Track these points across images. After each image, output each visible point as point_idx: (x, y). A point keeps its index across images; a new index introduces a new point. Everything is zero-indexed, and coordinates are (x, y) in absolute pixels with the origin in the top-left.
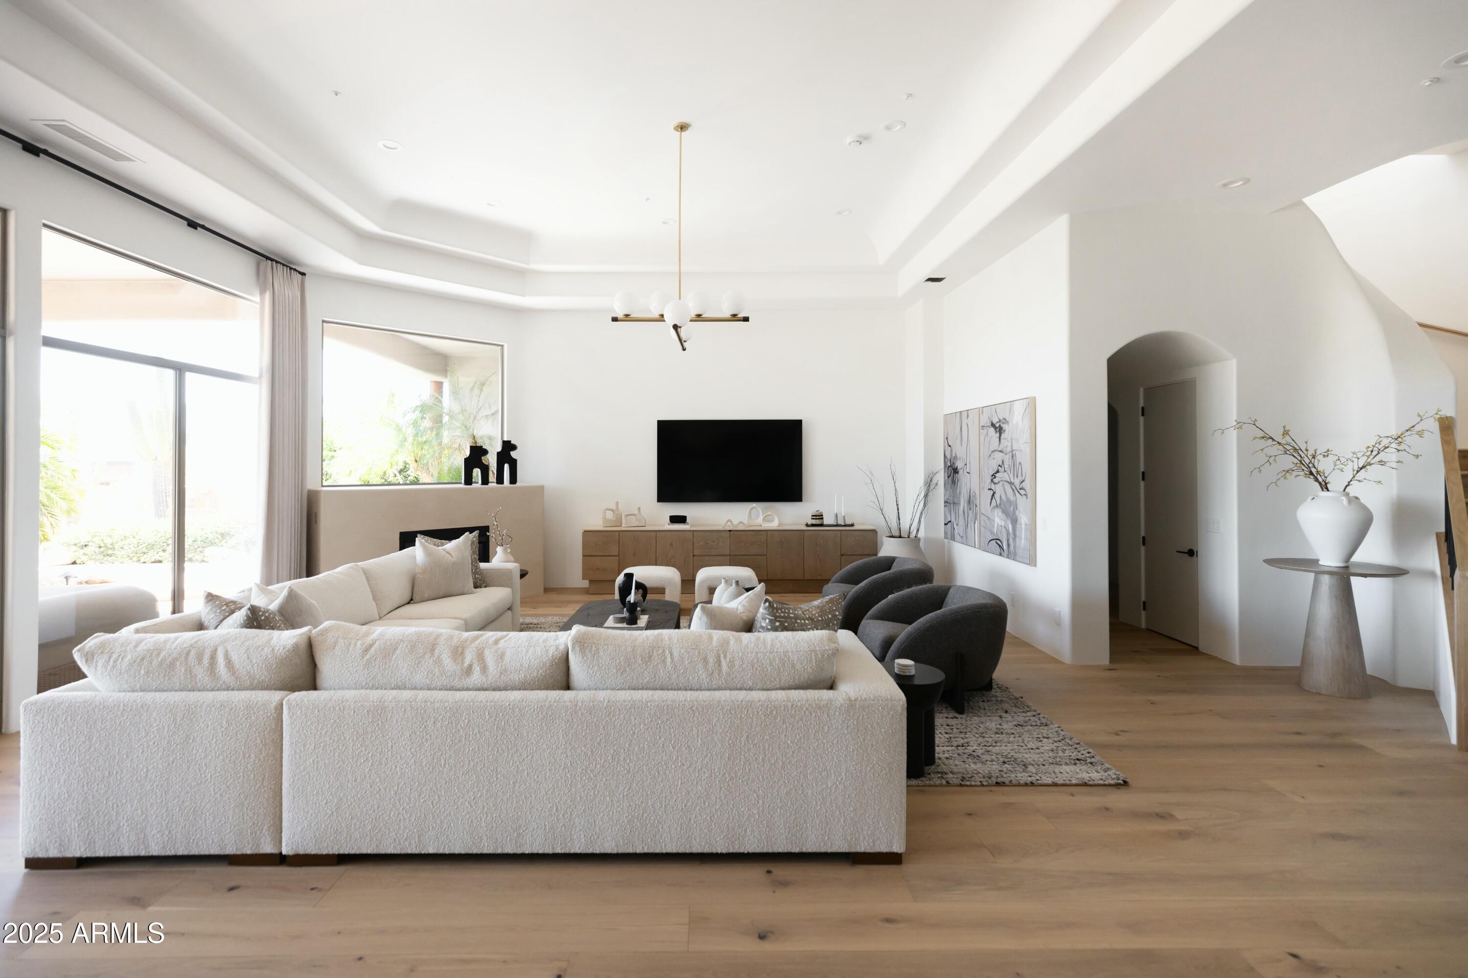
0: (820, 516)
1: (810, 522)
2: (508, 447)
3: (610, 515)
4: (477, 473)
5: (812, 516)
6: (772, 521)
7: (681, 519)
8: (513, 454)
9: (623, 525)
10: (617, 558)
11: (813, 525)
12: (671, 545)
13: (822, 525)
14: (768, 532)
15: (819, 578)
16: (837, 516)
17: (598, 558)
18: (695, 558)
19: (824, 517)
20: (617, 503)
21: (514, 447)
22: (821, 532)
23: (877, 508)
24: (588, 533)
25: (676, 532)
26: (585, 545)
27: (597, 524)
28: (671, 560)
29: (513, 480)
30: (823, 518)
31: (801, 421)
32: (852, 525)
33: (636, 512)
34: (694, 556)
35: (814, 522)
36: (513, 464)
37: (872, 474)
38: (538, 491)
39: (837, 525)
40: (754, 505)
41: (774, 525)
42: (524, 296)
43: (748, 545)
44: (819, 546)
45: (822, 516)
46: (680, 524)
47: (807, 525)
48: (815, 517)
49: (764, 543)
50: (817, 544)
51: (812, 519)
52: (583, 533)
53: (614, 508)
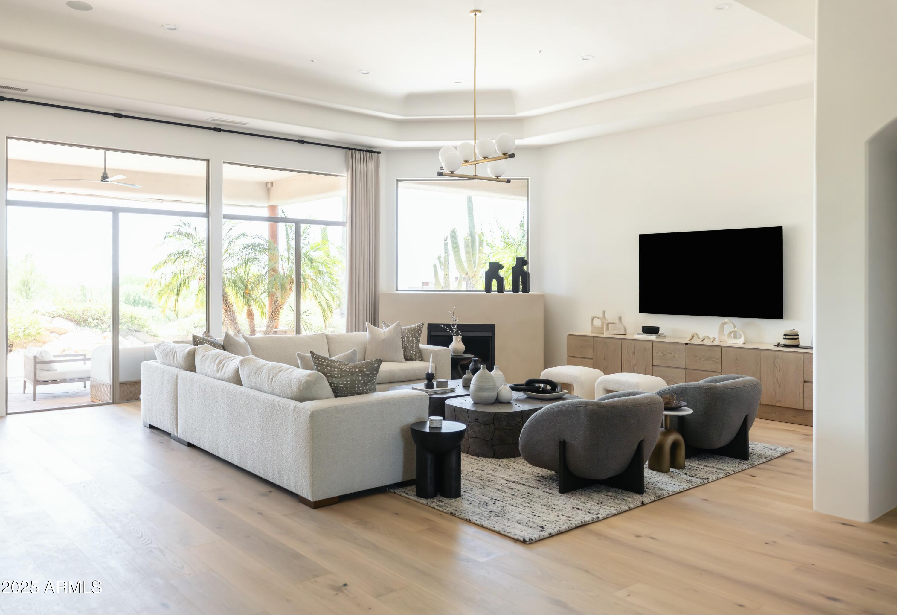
0: (794, 336)
1: (783, 342)
2: (522, 262)
3: (598, 323)
4: (494, 282)
5: (785, 335)
6: (739, 338)
7: (654, 330)
8: (526, 268)
9: (605, 333)
10: (591, 360)
11: (785, 346)
12: (634, 353)
13: (797, 346)
14: (723, 349)
17: (578, 359)
18: (654, 367)
19: (799, 337)
20: (604, 312)
21: (527, 263)
24: (571, 336)
25: (638, 342)
26: (569, 347)
27: (586, 330)
28: (633, 367)
29: (526, 289)
30: (798, 338)
31: (782, 227)
33: (617, 321)
34: (653, 365)
35: (788, 342)
36: (526, 276)
38: (542, 297)
40: (726, 319)
41: (739, 342)
43: (703, 360)
44: (778, 368)
45: (798, 335)
46: (650, 334)
47: (778, 345)
48: (787, 336)
49: (718, 360)
50: (775, 366)
51: (784, 338)
52: (567, 336)
53: (601, 315)
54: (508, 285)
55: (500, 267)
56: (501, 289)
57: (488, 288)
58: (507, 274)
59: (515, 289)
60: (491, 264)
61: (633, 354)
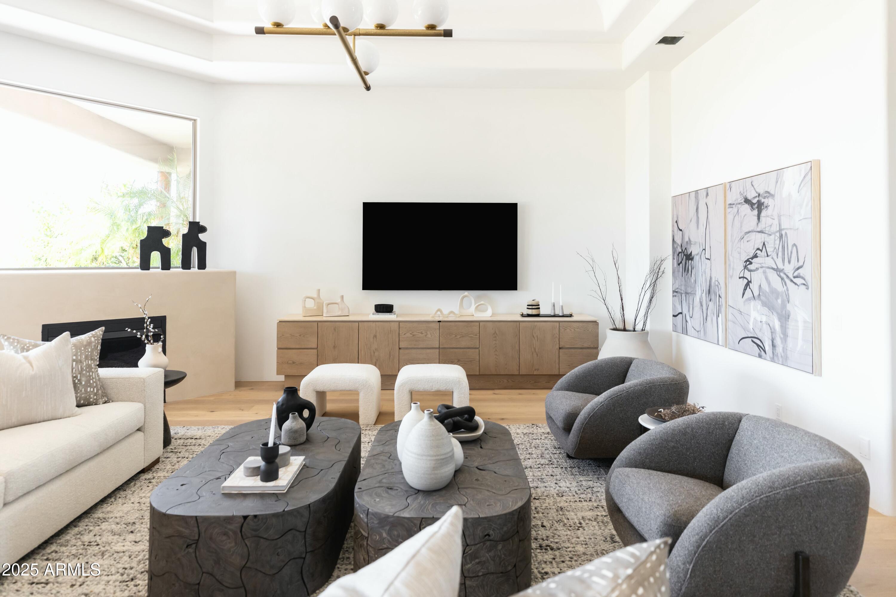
0: (536, 306)
1: (526, 312)
2: (196, 228)
3: (310, 304)
4: (156, 257)
5: (528, 305)
6: (485, 310)
7: (386, 309)
8: (202, 237)
9: (324, 315)
10: (315, 351)
11: (529, 316)
12: (375, 336)
13: (538, 315)
14: (481, 324)
15: (535, 373)
16: (554, 306)
17: (294, 351)
18: (401, 351)
19: (540, 306)
20: (319, 290)
21: (203, 229)
22: (538, 323)
23: (599, 298)
24: (284, 323)
25: (382, 323)
26: (280, 337)
27: (298, 314)
28: (374, 353)
29: (202, 265)
30: (539, 308)
31: (517, 204)
32: (571, 316)
33: (339, 300)
34: (400, 349)
35: (530, 312)
36: (202, 247)
37: (593, 261)
38: (232, 276)
39: (554, 316)
40: (466, 293)
41: (486, 315)
42: (212, 61)
43: (458, 337)
44: (536, 338)
45: (539, 305)
46: (388, 314)
47: (522, 315)
48: (531, 306)
49: (476, 335)
50: (533, 336)
51: (527, 308)
52: (278, 323)
53: (315, 295)
54: (176, 259)
55: (167, 234)
56: (166, 265)
57: (145, 264)
58: (175, 244)
59: (186, 264)
60: (151, 229)
61: (373, 338)
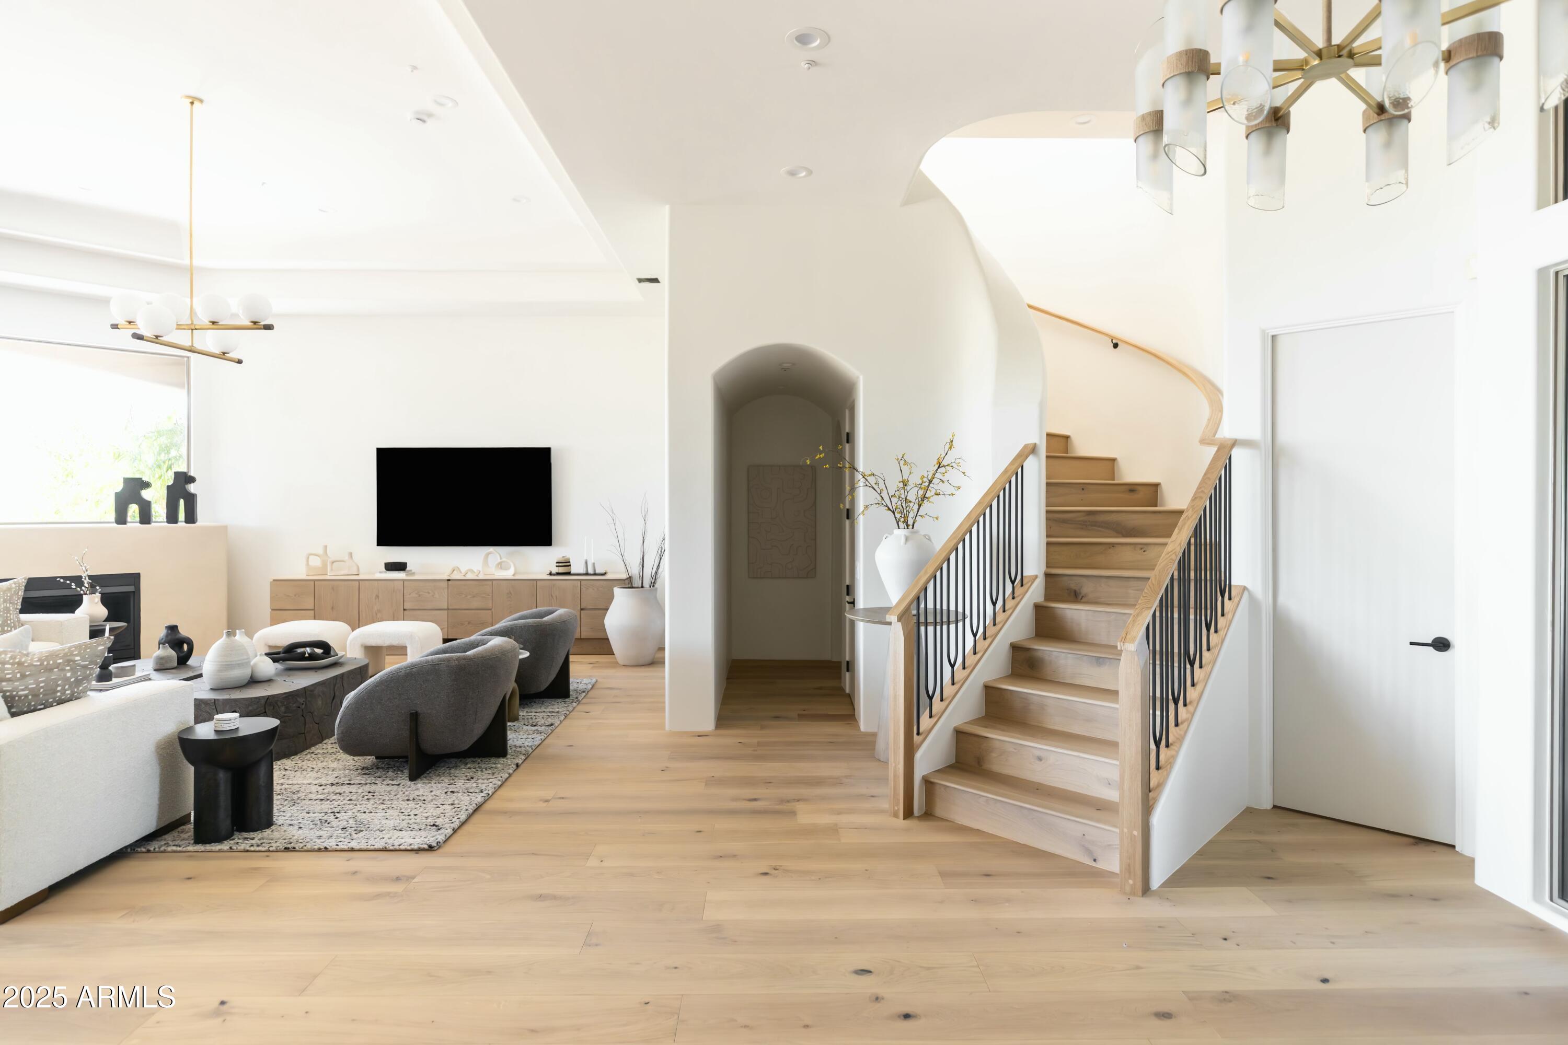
0: (566, 563)
1: (555, 570)
2: (183, 479)
3: (316, 562)
4: (133, 510)
5: (557, 563)
6: (507, 569)
7: (400, 567)
8: (192, 488)
9: (328, 574)
10: (313, 612)
11: (558, 574)
12: (377, 596)
13: (569, 573)
14: (494, 582)
16: (586, 563)
17: (287, 612)
18: (405, 612)
19: (571, 564)
20: (326, 547)
21: (192, 480)
22: (557, 582)
23: (619, 554)
24: (278, 582)
25: (385, 582)
26: (273, 598)
27: (299, 572)
28: (376, 614)
29: (191, 518)
30: (570, 565)
31: (549, 448)
32: (604, 574)
33: (346, 558)
34: (404, 610)
35: (561, 570)
36: (191, 501)
37: (613, 513)
38: (222, 531)
39: (587, 574)
40: (491, 549)
41: (508, 574)
43: (469, 596)
44: (555, 598)
45: (569, 562)
46: (397, 572)
47: (551, 574)
48: (560, 564)
49: (489, 595)
50: (552, 596)
51: (557, 566)
52: (271, 583)
53: (320, 551)
54: (159, 513)
55: (147, 485)
56: (146, 518)
57: (121, 519)
58: (156, 497)
59: (172, 518)
60: (128, 481)
61: (376, 599)
